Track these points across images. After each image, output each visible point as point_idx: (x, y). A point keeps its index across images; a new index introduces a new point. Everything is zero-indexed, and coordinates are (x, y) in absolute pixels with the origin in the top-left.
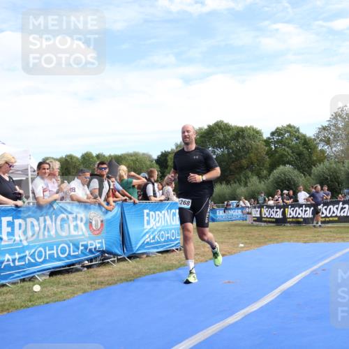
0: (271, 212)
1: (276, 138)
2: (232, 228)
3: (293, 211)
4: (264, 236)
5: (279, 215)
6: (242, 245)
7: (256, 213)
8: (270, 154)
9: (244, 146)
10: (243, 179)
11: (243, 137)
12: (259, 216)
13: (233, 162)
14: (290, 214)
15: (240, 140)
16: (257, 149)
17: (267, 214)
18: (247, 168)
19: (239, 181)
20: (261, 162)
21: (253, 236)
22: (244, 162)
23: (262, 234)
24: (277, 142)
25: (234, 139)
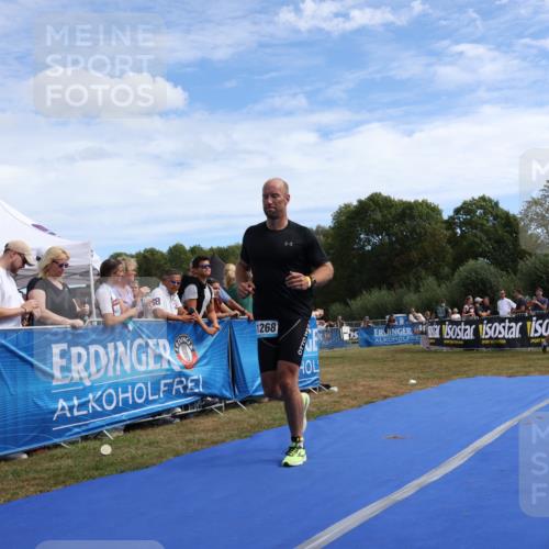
0: (457, 330)
1: (462, 217)
2: (399, 356)
3: (490, 328)
4: (447, 368)
5: (469, 335)
6: (413, 381)
7: (433, 332)
8: (453, 240)
9: (413, 231)
10: (413, 280)
11: (412, 218)
12: (437, 336)
13: (397, 255)
14: (486, 334)
15: (408, 222)
16: (433, 235)
17: (451, 333)
18: (420, 263)
19: (408, 283)
20: (439, 254)
21: (430, 367)
22: (414, 255)
23: (444, 363)
24: (465, 223)
25: (398, 221)
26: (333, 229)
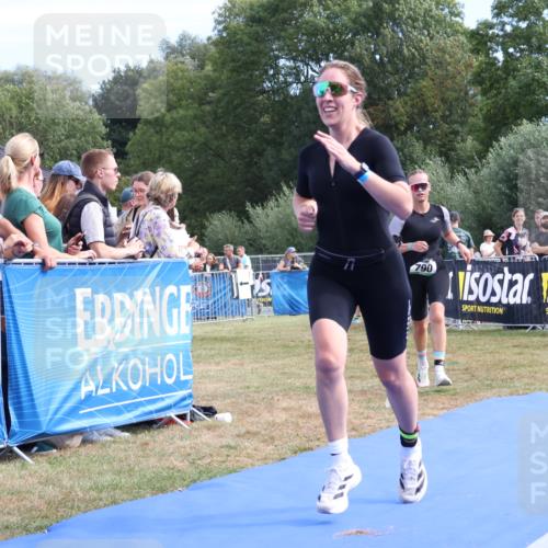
8: (489, 78)
11: (396, 22)
15: (387, 32)
18: (409, 127)
20: (455, 107)
24: (515, 37)
25: (365, 29)
26: (216, 44)
